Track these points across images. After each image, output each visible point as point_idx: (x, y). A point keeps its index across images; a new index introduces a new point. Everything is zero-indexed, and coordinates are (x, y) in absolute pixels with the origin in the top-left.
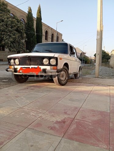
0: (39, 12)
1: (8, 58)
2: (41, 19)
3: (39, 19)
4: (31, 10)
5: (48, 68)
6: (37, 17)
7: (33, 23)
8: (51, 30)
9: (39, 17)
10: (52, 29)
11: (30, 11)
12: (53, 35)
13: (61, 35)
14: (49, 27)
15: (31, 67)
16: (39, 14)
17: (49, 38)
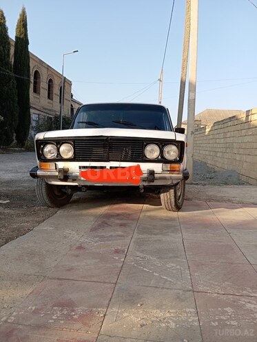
0: (23, 24)
1: (37, 141)
2: (27, 43)
3: (23, 41)
4: (4, 18)
5: (157, 168)
6: (16, 37)
7: (9, 50)
8: (46, 70)
9: (22, 36)
10: (48, 67)
11: (2, 21)
12: (51, 81)
13: (70, 84)
14: (41, 62)
15: (108, 165)
16: (23, 30)
17: (43, 88)
